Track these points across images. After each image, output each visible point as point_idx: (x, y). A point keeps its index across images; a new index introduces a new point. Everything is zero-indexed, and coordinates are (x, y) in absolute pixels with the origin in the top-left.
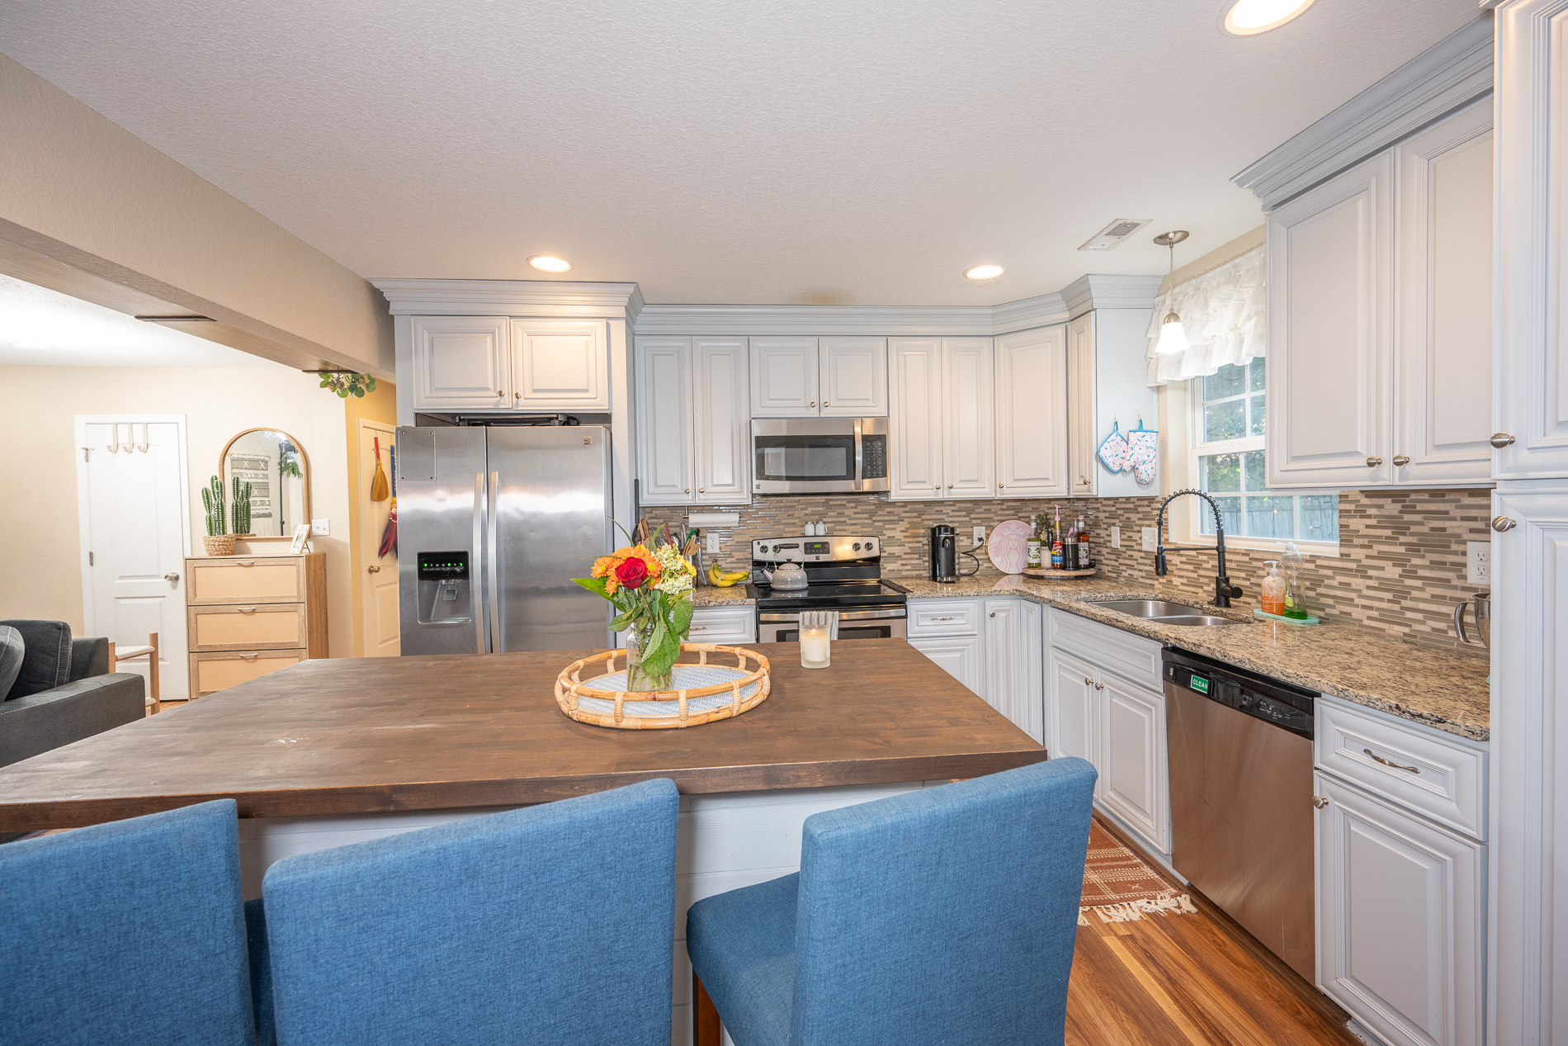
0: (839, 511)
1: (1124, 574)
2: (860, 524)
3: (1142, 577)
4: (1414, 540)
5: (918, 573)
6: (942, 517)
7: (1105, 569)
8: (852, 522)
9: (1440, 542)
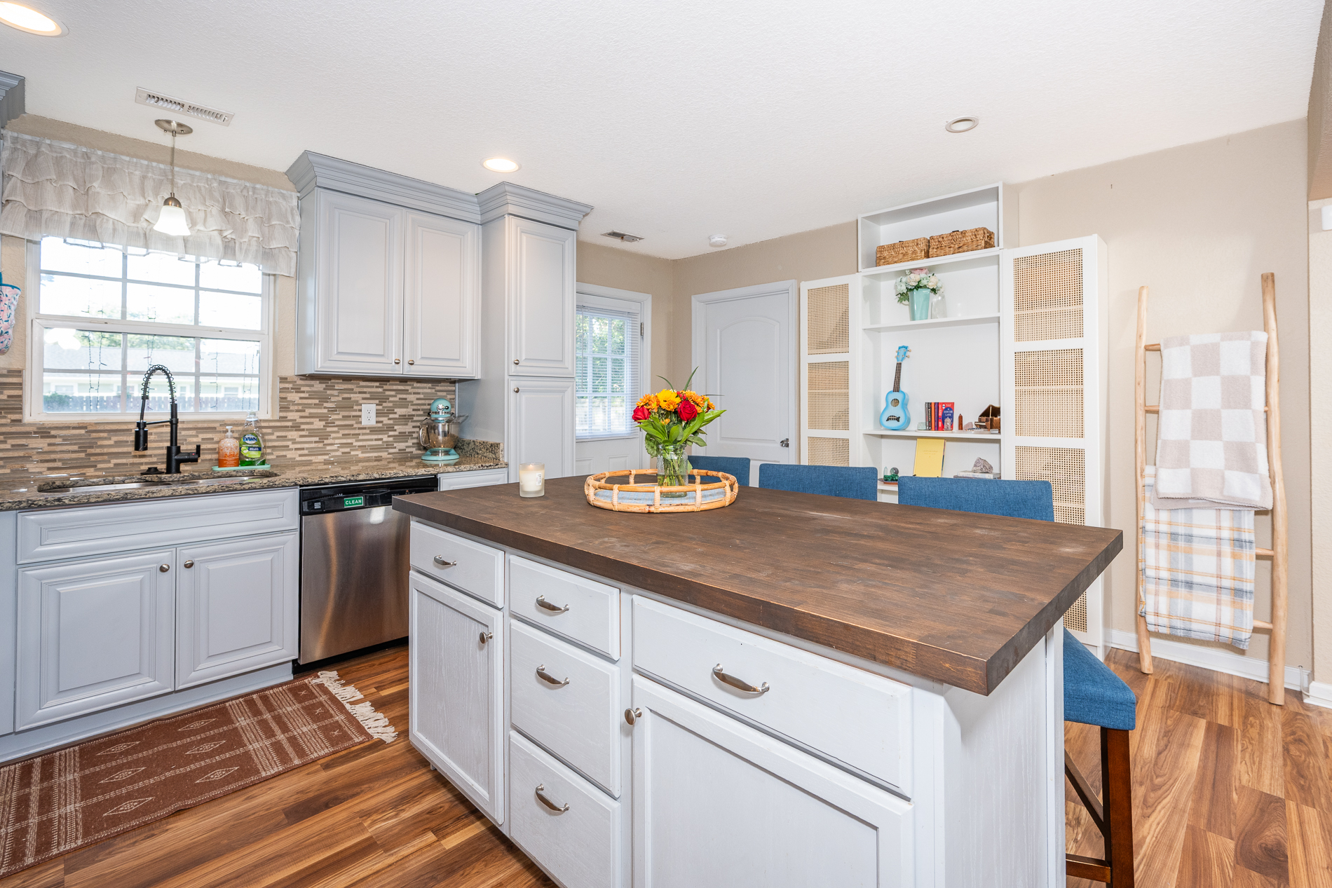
4: (332, 405)
9: (347, 405)
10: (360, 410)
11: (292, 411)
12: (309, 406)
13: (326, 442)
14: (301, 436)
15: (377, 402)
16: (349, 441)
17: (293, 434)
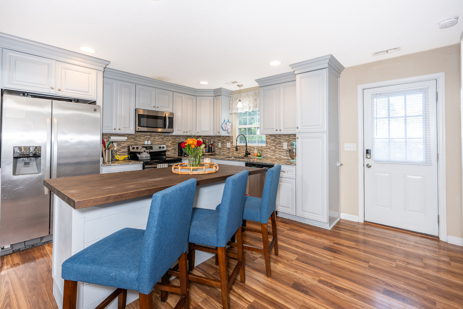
0: (154, 137)
1: (222, 153)
2: (160, 141)
3: (226, 153)
4: (277, 143)
5: (174, 155)
6: (180, 140)
7: (216, 152)
8: (158, 141)
9: (280, 143)
10: (283, 144)
11: (268, 144)
12: (271, 143)
13: (275, 153)
14: (270, 151)
15: (287, 142)
16: (280, 153)
17: (269, 150)
